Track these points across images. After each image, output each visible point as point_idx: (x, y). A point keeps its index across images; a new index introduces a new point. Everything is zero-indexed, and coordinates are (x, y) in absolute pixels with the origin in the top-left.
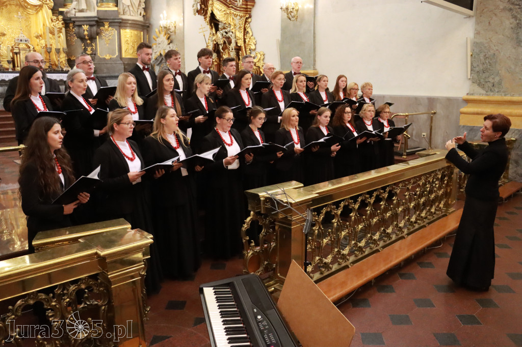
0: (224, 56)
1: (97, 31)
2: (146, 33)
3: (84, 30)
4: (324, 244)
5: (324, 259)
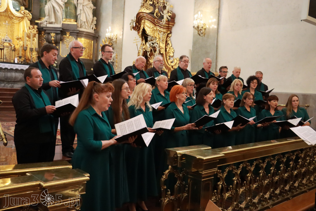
0: (150, 60)
1: (61, 38)
2: (95, 40)
3: (52, 37)
4: (226, 197)
5: (225, 210)
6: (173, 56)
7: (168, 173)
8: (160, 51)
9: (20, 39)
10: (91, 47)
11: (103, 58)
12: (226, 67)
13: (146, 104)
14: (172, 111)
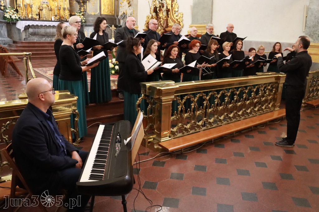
0: (159, 15)
4: (185, 117)
5: (185, 126)
6: (177, 11)
7: (141, 99)
8: (167, 7)
10: (113, 4)
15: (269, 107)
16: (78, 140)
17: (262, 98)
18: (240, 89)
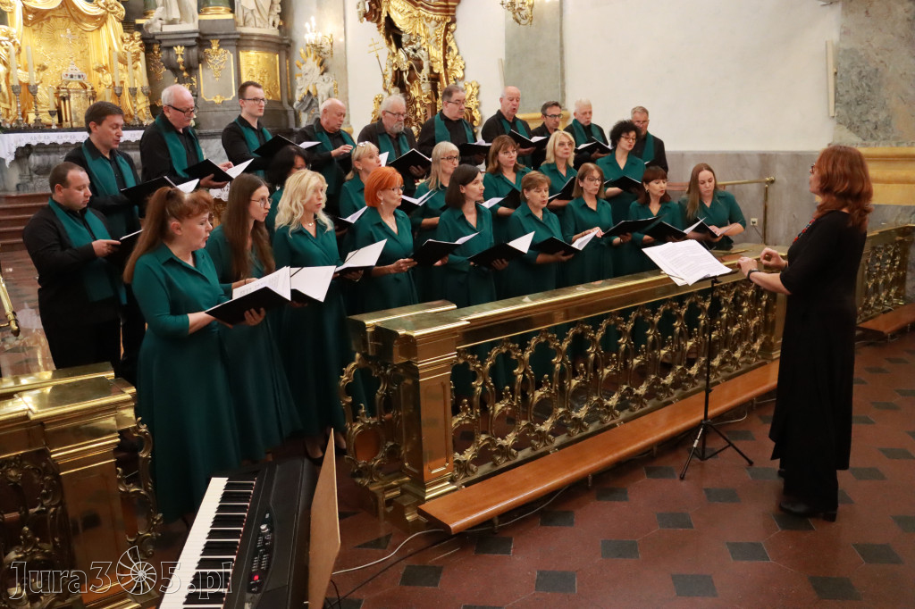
0: (411, 92)
1: (198, 56)
2: (284, 56)
3: (177, 55)
4: (497, 411)
5: (499, 439)
6: (463, 78)
7: (353, 368)
8: (431, 68)
9: (105, 68)
10: (276, 70)
11: (243, 115)
12: (556, 104)
13: (315, 216)
14: (371, 229)
15: (754, 351)
16: (154, 520)
17: (731, 328)
18: (661, 309)
